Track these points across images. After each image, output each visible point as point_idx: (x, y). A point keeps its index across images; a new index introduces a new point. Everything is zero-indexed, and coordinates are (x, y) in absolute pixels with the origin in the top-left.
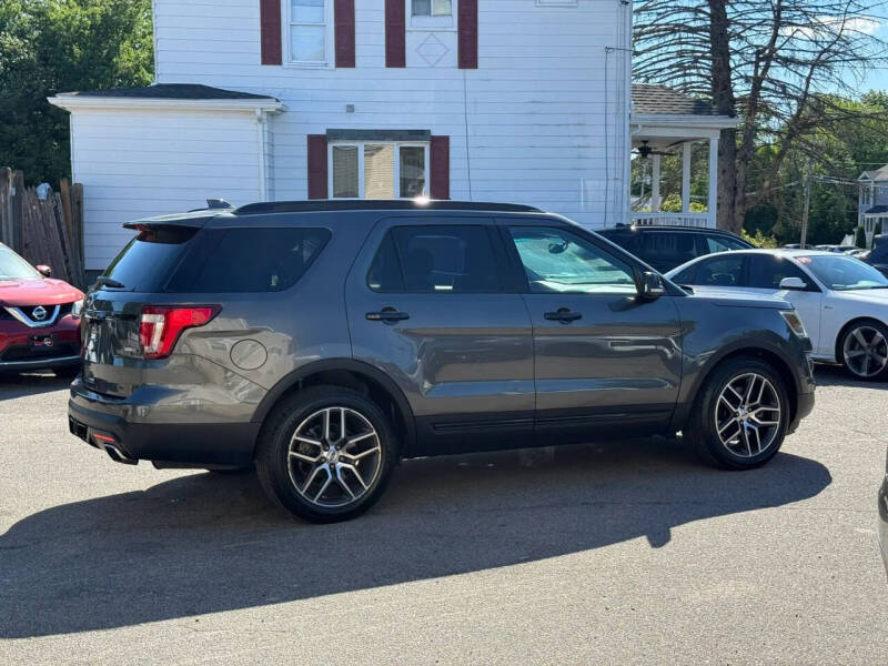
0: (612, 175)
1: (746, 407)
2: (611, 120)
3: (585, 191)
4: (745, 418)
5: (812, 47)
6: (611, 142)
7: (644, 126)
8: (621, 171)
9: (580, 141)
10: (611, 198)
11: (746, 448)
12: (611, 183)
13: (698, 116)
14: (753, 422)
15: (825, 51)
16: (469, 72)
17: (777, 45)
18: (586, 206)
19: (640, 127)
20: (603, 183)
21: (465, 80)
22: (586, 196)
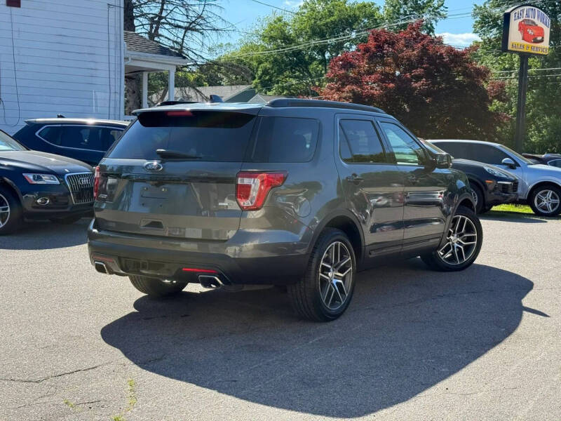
0: (113, 91)
1: (456, 235)
2: (112, 52)
3: (96, 99)
4: (455, 242)
5: (185, 19)
6: (112, 67)
7: (132, 59)
8: (119, 88)
9: (92, 65)
10: (112, 104)
11: (456, 260)
12: (113, 95)
13: (164, 56)
14: (460, 243)
15: (193, 22)
16: (14, 9)
17: (164, 14)
18: (96, 110)
19: (130, 59)
20: (108, 94)
21: (11, 15)
22: (96, 102)
